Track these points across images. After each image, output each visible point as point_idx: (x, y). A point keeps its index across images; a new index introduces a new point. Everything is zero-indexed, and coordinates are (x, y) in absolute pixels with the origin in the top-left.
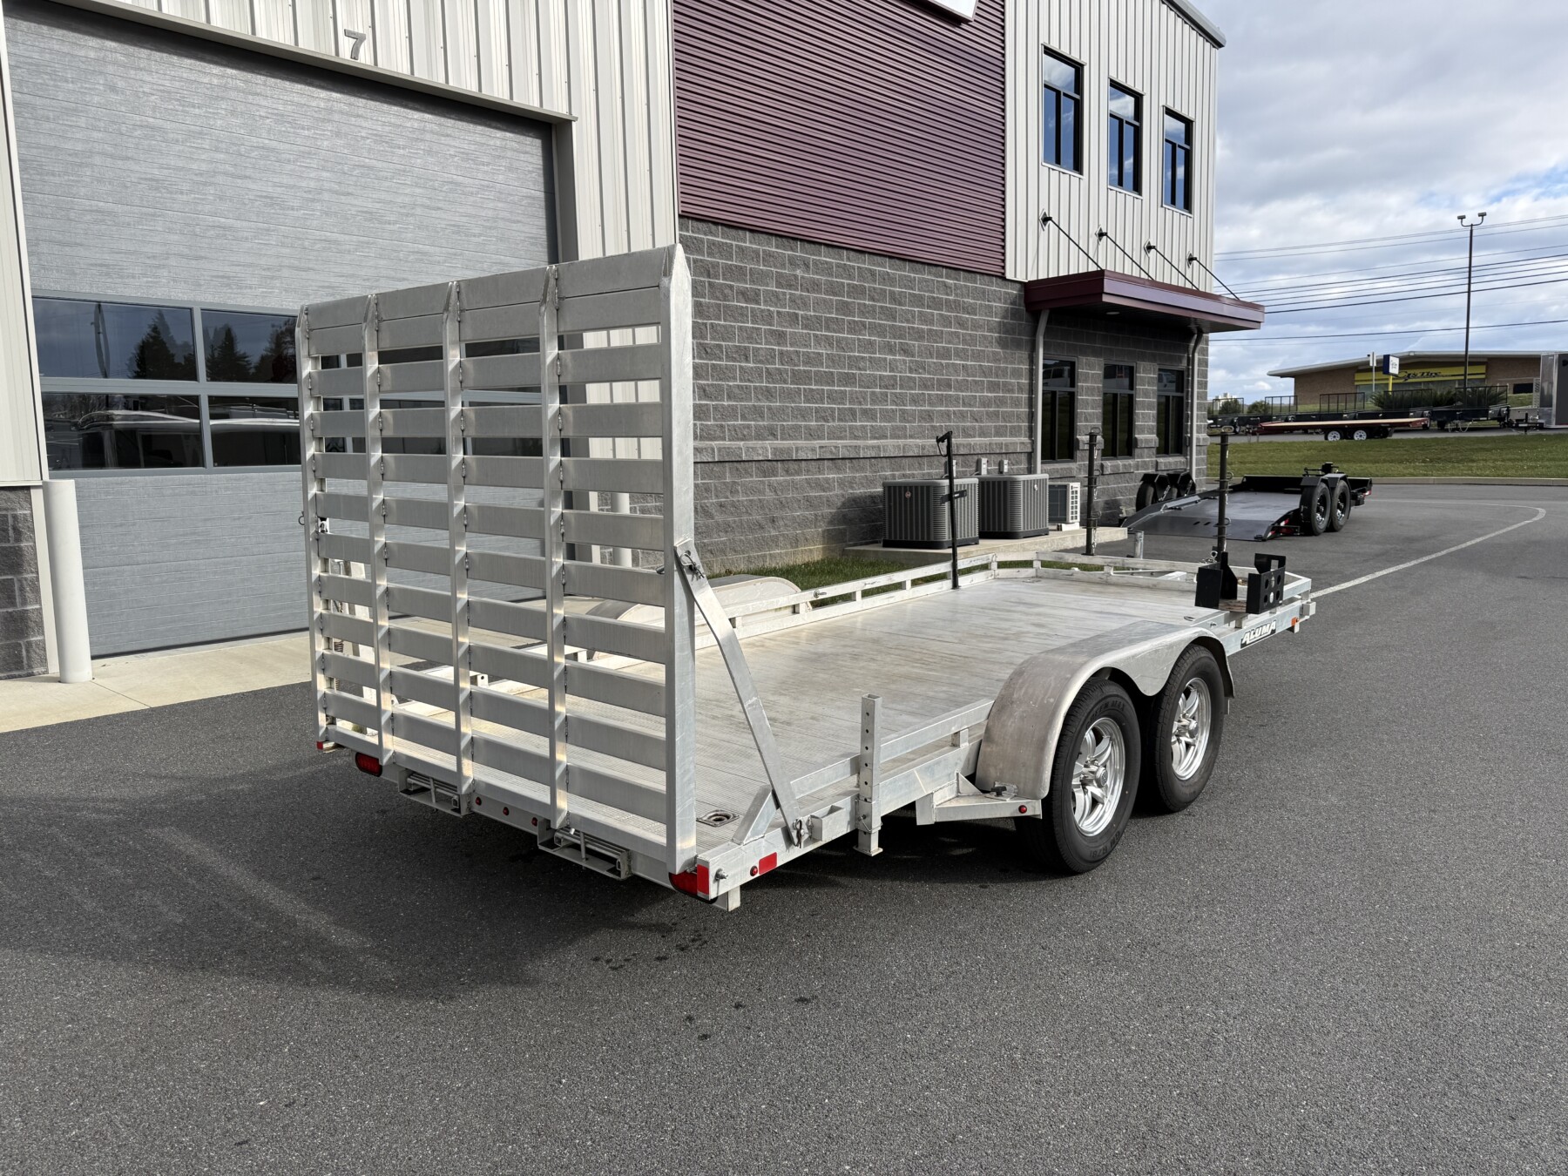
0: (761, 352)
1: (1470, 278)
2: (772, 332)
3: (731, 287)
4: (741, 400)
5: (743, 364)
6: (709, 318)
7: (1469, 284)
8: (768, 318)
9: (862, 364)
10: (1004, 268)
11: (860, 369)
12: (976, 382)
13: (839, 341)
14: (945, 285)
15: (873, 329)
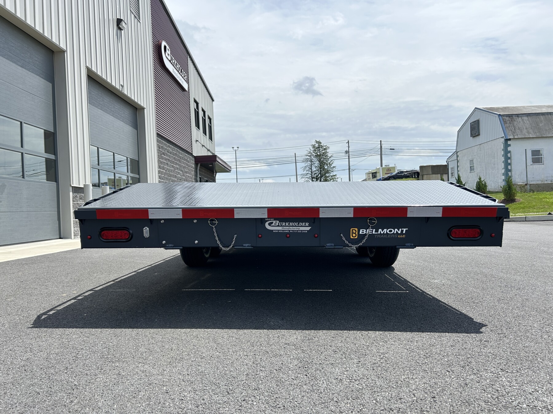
0: (166, 168)
1: (236, 164)
2: (167, 163)
3: (162, 151)
4: (164, 180)
5: (164, 171)
6: (160, 159)
7: (236, 166)
8: (166, 159)
9: (177, 173)
10: (192, 152)
11: (177, 175)
12: (190, 180)
13: (175, 166)
14: (186, 155)
15: (179, 165)
